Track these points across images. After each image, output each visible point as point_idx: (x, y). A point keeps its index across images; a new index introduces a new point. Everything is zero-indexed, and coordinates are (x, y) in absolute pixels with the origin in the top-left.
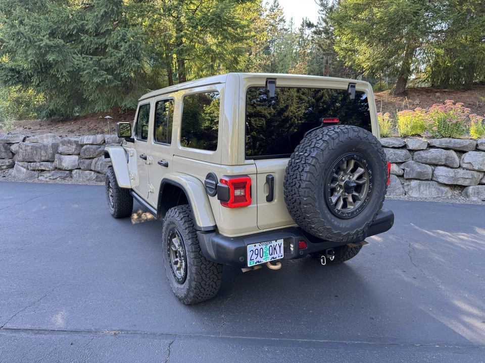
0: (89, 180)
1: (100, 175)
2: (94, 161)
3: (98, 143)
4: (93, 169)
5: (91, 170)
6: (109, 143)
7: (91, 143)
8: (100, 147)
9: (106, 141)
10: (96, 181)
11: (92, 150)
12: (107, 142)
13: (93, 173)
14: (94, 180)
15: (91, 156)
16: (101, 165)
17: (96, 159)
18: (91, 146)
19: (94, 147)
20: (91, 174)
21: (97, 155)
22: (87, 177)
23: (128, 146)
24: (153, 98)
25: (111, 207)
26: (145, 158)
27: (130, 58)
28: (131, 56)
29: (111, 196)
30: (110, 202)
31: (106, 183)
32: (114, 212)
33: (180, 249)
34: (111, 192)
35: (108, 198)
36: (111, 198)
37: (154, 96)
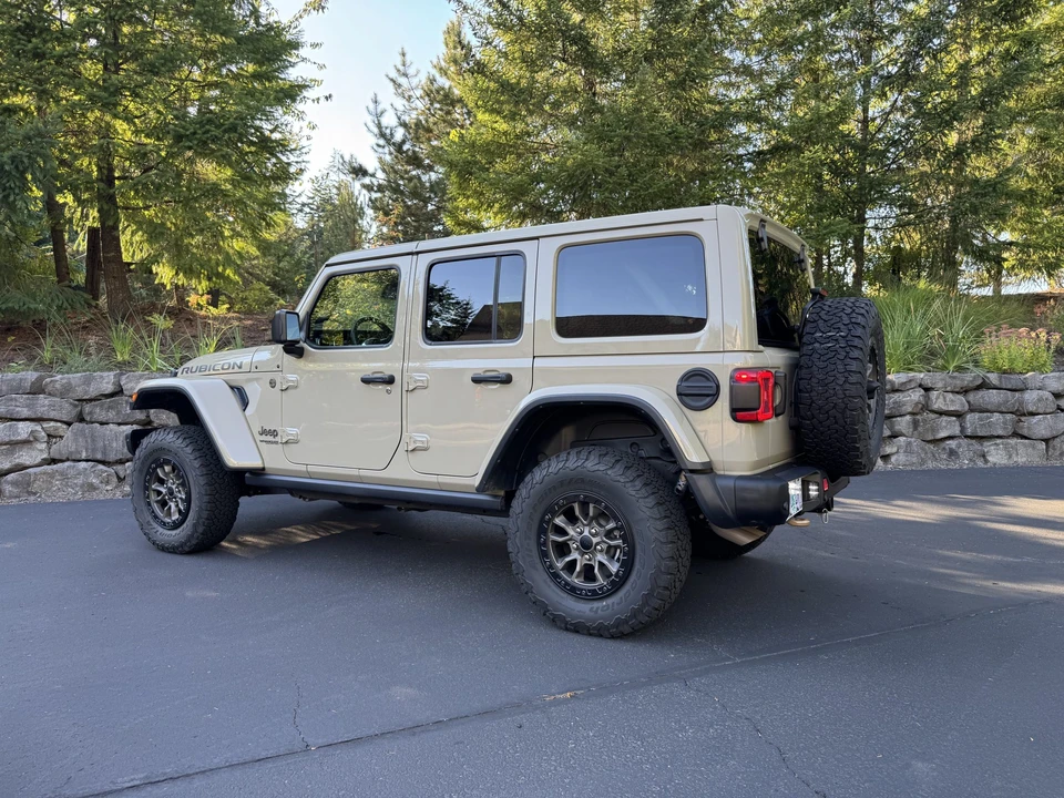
23: (253, 369)
24: (415, 257)
25: (161, 530)
26: (390, 381)
27: (11, 188)
28: (13, 185)
29: (157, 502)
30: (156, 517)
31: (140, 471)
32: (190, 537)
33: (586, 533)
34: (159, 493)
35: (145, 508)
36: (156, 507)
37: (418, 253)
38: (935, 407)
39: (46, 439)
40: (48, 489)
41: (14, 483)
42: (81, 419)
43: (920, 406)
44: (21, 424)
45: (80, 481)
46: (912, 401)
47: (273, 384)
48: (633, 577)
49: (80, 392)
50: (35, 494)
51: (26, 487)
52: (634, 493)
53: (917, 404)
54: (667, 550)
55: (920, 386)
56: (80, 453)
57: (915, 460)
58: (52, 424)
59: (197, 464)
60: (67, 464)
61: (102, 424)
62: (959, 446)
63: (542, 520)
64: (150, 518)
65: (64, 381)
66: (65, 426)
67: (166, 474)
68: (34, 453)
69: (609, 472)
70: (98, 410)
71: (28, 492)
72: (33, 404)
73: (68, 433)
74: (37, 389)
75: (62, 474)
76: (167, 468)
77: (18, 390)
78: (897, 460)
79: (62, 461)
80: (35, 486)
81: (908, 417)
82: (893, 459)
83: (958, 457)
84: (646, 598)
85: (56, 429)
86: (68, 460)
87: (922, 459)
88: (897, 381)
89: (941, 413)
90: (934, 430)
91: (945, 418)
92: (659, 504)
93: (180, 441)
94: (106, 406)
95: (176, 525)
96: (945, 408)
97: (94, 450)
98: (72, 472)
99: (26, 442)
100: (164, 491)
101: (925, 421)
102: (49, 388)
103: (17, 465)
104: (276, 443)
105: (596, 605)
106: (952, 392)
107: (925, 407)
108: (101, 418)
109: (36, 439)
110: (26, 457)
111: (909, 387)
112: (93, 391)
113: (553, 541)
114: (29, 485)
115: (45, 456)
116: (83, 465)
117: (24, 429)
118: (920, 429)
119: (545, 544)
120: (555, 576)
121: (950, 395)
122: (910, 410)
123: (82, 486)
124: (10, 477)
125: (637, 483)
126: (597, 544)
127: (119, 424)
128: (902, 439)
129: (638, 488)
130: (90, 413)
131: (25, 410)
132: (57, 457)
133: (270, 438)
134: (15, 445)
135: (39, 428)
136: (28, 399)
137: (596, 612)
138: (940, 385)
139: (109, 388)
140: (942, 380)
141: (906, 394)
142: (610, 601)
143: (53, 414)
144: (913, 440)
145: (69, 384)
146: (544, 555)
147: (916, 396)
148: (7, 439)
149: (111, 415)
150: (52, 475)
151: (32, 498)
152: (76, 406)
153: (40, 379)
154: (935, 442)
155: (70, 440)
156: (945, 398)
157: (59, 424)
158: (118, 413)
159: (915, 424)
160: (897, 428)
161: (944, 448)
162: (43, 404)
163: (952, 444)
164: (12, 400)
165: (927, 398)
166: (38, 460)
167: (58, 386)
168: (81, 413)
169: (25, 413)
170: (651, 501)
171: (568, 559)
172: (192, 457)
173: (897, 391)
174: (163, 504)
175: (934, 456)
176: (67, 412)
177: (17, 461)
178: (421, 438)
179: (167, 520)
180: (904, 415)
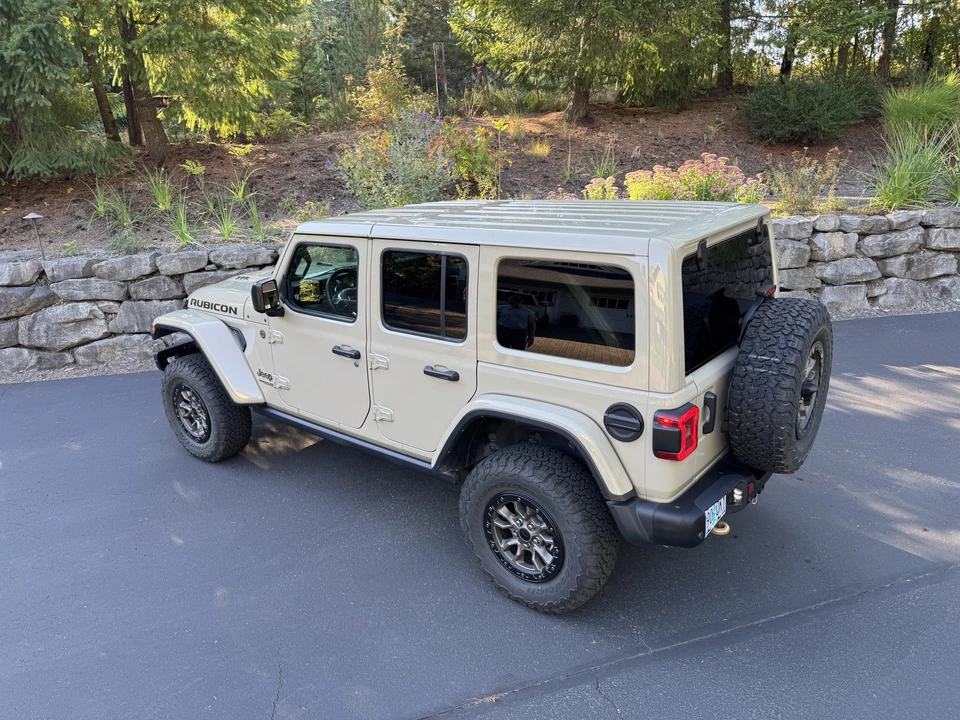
0: (18, 369)
1: (47, 355)
2: (23, 323)
3: (27, 280)
4: (26, 343)
5: (19, 346)
6: (55, 280)
7: (6, 283)
8: (34, 290)
9: (49, 274)
10: (40, 369)
11: (13, 299)
12: (53, 277)
13: (26, 352)
14: (32, 367)
15: (14, 314)
16: (45, 332)
17: (29, 318)
18: (10, 291)
19: (19, 291)
20: (20, 354)
21: (29, 309)
22: (10, 363)
23: (246, 317)
24: (370, 241)
25: (192, 441)
26: (357, 356)
27: (38, 60)
28: (40, 57)
29: (185, 418)
30: (186, 431)
31: (168, 392)
32: (214, 453)
33: (525, 526)
34: (187, 411)
35: (177, 422)
36: (186, 422)
37: (372, 238)
38: (934, 245)
39: (103, 316)
40: (112, 359)
41: (85, 355)
42: (129, 297)
43: (917, 245)
44: (81, 305)
45: (136, 350)
46: (909, 241)
47: (263, 334)
48: (563, 574)
49: (123, 274)
50: (103, 363)
51: (94, 356)
52: (563, 508)
53: (913, 245)
54: (591, 560)
55: (921, 224)
56: (133, 327)
57: (903, 301)
58: (106, 303)
59: (210, 396)
60: (124, 337)
61: (146, 300)
62: (953, 284)
63: (487, 510)
64: (182, 431)
65: (109, 266)
66: (116, 305)
67: (190, 397)
68: (96, 329)
69: (542, 485)
70: (141, 289)
71: (97, 361)
72: (87, 288)
73: (120, 310)
74: (88, 274)
75: (121, 346)
76: (189, 393)
77: (73, 275)
78: (885, 301)
79: (121, 334)
80: (103, 356)
81: (902, 258)
82: (881, 300)
83: (951, 296)
84: (573, 595)
85: (110, 307)
86: (124, 333)
87: (911, 300)
88: (895, 221)
89: (939, 251)
90: (928, 269)
91: (943, 256)
92: (585, 521)
93: (194, 375)
94: (147, 285)
95: (203, 440)
96: (944, 246)
97: (144, 324)
98: (129, 344)
99: (87, 320)
100: (190, 410)
101: (919, 261)
102: (98, 272)
103: (84, 339)
104: (272, 385)
105: (533, 587)
106: (955, 228)
107: (924, 246)
108: (145, 296)
109: (96, 317)
110: (90, 332)
111: (907, 226)
112: (134, 273)
113: (498, 527)
114: (97, 355)
115: (105, 330)
116: (136, 337)
117: (84, 309)
118: (914, 269)
119: (490, 528)
120: (500, 556)
121: (952, 232)
122: (906, 250)
123: (139, 355)
124: (81, 349)
125: (565, 500)
126: (534, 538)
127: (161, 300)
128: (893, 280)
129: (567, 504)
130: (136, 292)
131: (82, 292)
132: (115, 331)
133: (267, 380)
134: (79, 323)
135: (95, 308)
136: (82, 283)
137: (533, 593)
138: (943, 222)
139: (148, 270)
140: (945, 216)
141: (903, 234)
142: (544, 587)
143: (105, 295)
144: (905, 280)
145: (114, 268)
146: (490, 537)
147: (914, 235)
148: (72, 318)
149: (153, 292)
150: (113, 347)
151: (101, 366)
152: (122, 287)
153: (90, 264)
154: (928, 280)
155: (123, 316)
156: (945, 235)
157: (112, 303)
158: (159, 290)
159: (909, 265)
160: (889, 269)
161: (937, 287)
162: (96, 286)
163: (946, 282)
164: (69, 284)
165: (926, 237)
166: (100, 335)
167: (105, 270)
168: (128, 292)
169: (82, 295)
170: (577, 518)
171: (510, 543)
172: (205, 390)
173: (895, 230)
174: (191, 420)
175: (925, 295)
176: (116, 292)
177: (84, 336)
178: (387, 412)
179: (195, 434)
180: (899, 255)
